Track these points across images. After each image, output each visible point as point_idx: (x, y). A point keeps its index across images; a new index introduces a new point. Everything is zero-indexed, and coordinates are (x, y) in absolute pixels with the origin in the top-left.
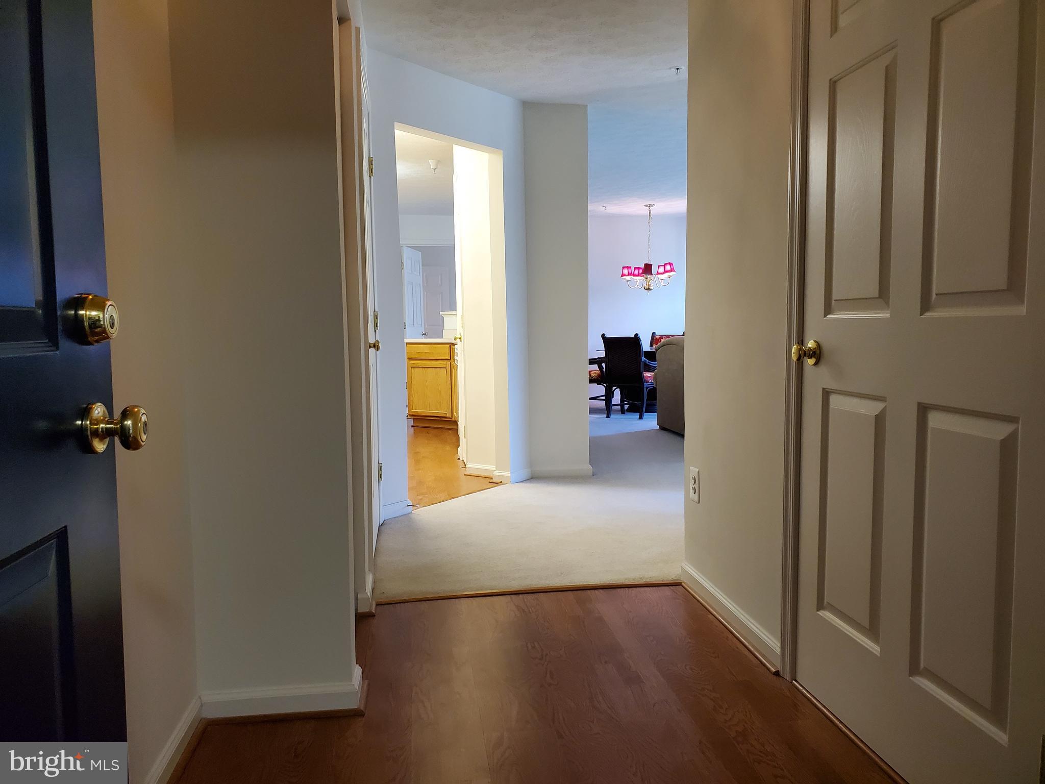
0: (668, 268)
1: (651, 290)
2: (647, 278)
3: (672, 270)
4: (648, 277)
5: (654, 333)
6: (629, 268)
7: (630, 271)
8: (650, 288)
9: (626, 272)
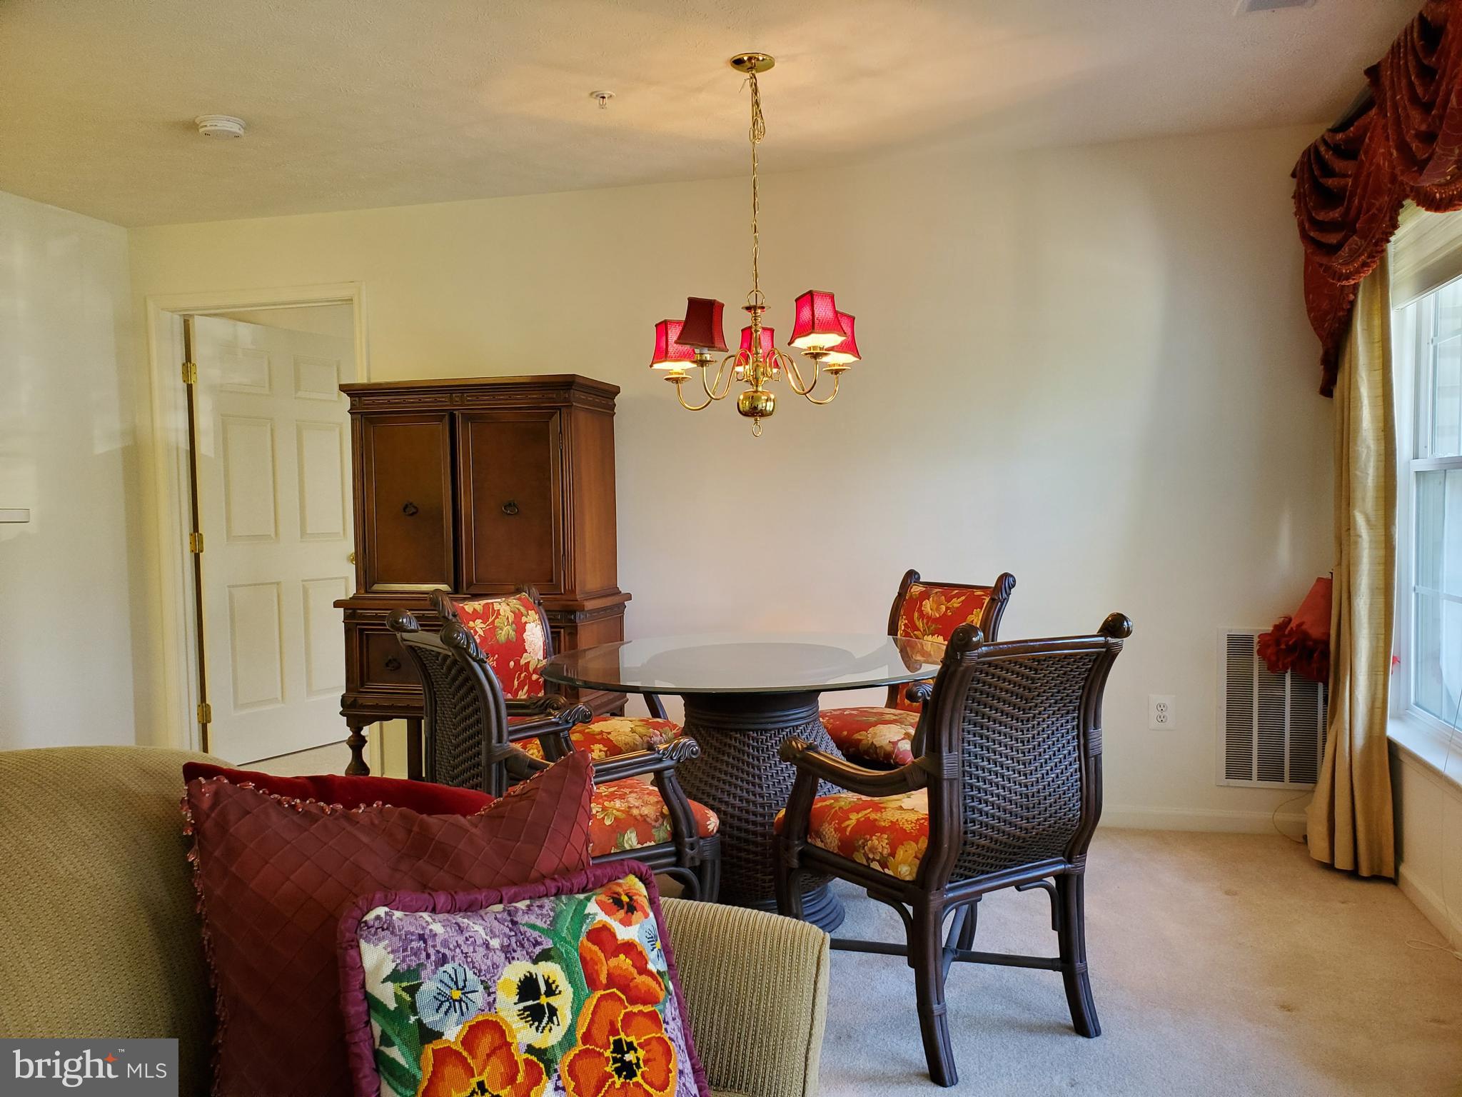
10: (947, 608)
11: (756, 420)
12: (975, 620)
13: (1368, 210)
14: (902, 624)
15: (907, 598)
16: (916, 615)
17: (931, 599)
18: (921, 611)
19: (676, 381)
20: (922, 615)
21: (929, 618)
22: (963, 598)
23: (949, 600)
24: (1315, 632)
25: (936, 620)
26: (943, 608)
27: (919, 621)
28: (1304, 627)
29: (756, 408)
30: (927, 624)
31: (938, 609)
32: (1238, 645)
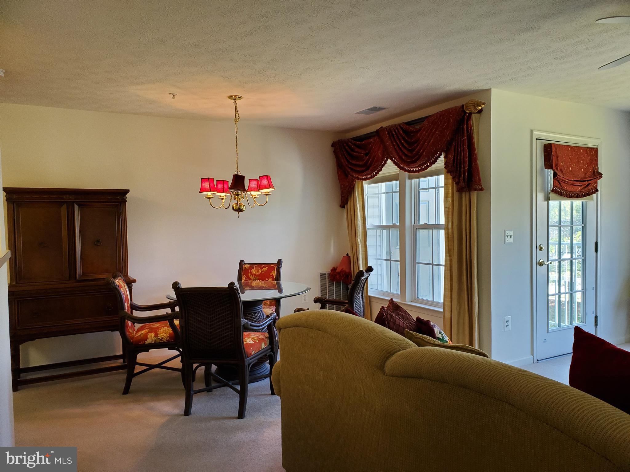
0: (265, 182)
1: (242, 211)
2: (238, 195)
3: (270, 186)
4: (240, 193)
5: (242, 262)
6: (210, 180)
7: (211, 184)
8: (241, 208)
9: (207, 185)
10: (262, 271)
11: (238, 213)
12: (274, 274)
13: (374, 165)
14: (243, 278)
15: (243, 269)
16: (249, 274)
17: (254, 269)
18: (251, 272)
19: (209, 198)
20: (252, 274)
21: (255, 275)
22: (267, 267)
23: (262, 268)
24: (347, 271)
25: (257, 275)
26: (260, 271)
27: (251, 276)
28: (344, 269)
29: (240, 209)
30: (254, 277)
31: (258, 272)
32: (323, 276)
